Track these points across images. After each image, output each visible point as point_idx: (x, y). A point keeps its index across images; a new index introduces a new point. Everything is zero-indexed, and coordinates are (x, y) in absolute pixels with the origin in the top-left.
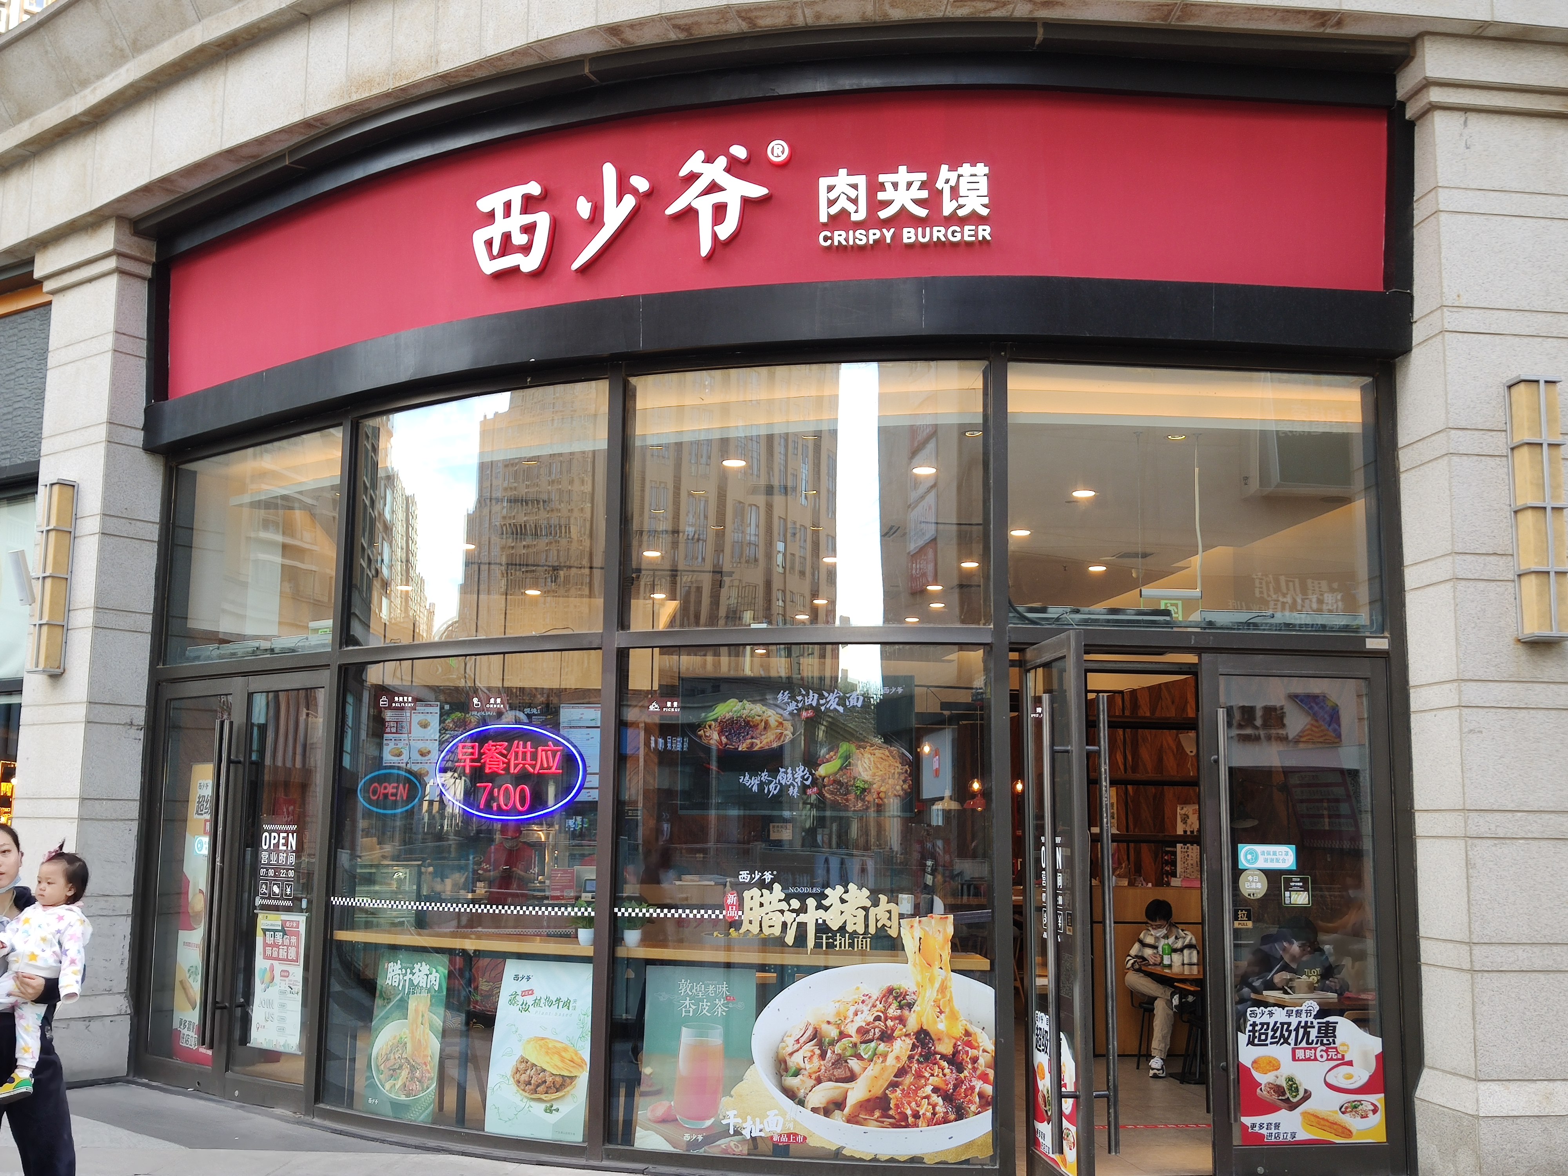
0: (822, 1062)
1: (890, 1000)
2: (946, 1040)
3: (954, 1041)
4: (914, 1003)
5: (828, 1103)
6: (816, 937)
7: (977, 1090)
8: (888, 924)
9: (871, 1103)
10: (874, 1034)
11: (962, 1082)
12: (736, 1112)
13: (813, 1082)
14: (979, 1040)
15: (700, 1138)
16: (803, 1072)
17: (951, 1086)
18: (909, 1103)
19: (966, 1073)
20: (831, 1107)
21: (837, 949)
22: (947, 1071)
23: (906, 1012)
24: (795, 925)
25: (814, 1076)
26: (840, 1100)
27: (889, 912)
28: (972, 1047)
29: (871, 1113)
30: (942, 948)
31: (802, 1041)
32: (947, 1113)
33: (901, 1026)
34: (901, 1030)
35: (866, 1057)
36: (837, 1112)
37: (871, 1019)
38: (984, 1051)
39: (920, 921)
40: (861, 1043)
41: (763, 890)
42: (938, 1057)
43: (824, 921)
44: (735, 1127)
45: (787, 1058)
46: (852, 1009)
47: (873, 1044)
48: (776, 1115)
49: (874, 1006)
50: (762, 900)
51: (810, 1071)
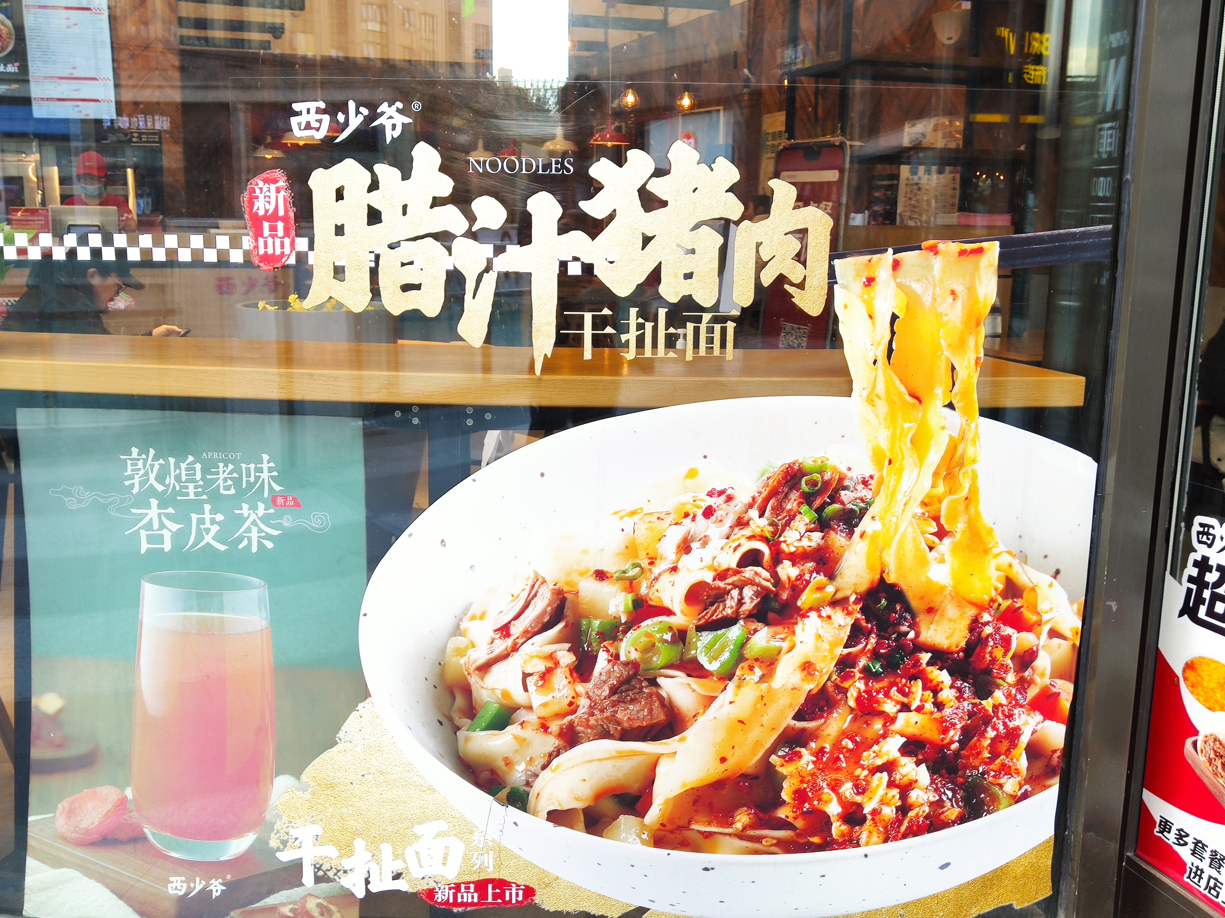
0: (580, 688)
1: (792, 505)
2: (951, 611)
3: (972, 612)
4: (863, 512)
5: (599, 796)
6: (563, 322)
7: (1024, 739)
8: (795, 273)
9: (727, 792)
10: (740, 602)
11: (988, 720)
12: (318, 830)
13: (551, 742)
14: (1042, 606)
15: (217, 888)
16: (523, 715)
17: (954, 734)
18: (835, 787)
19: (999, 696)
20: (608, 805)
21: (631, 354)
22: (947, 694)
23: (838, 539)
24: (490, 282)
25: (555, 726)
26: (635, 787)
27: (802, 234)
28: (1021, 625)
29: (726, 819)
30: (959, 345)
31: (517, 629)
32: (940, 803)
33: (821, 578)
34: (820, 588)
35: (712, 666)
36: (626, 821)
37: (731, 560)
38: (1054, 633)
39: (896, 265)
40: (700, 629)
41: (380, 169)
42: (925, 657)
43: (588, 268)
44: (318, 868)
45: (474, 680)
46: (675, 535)
47: (735, 632)
48: (440, 834)
49: (741, 523)
50: (376, 199)
51: (545, 712)
